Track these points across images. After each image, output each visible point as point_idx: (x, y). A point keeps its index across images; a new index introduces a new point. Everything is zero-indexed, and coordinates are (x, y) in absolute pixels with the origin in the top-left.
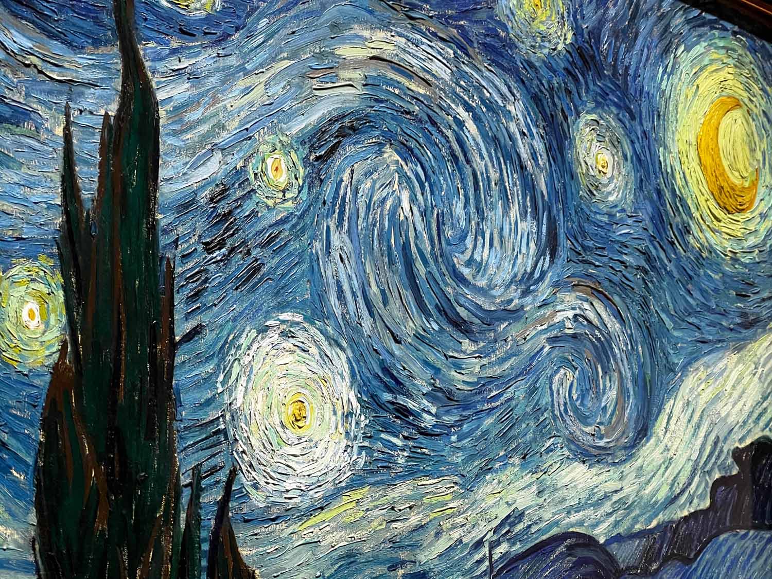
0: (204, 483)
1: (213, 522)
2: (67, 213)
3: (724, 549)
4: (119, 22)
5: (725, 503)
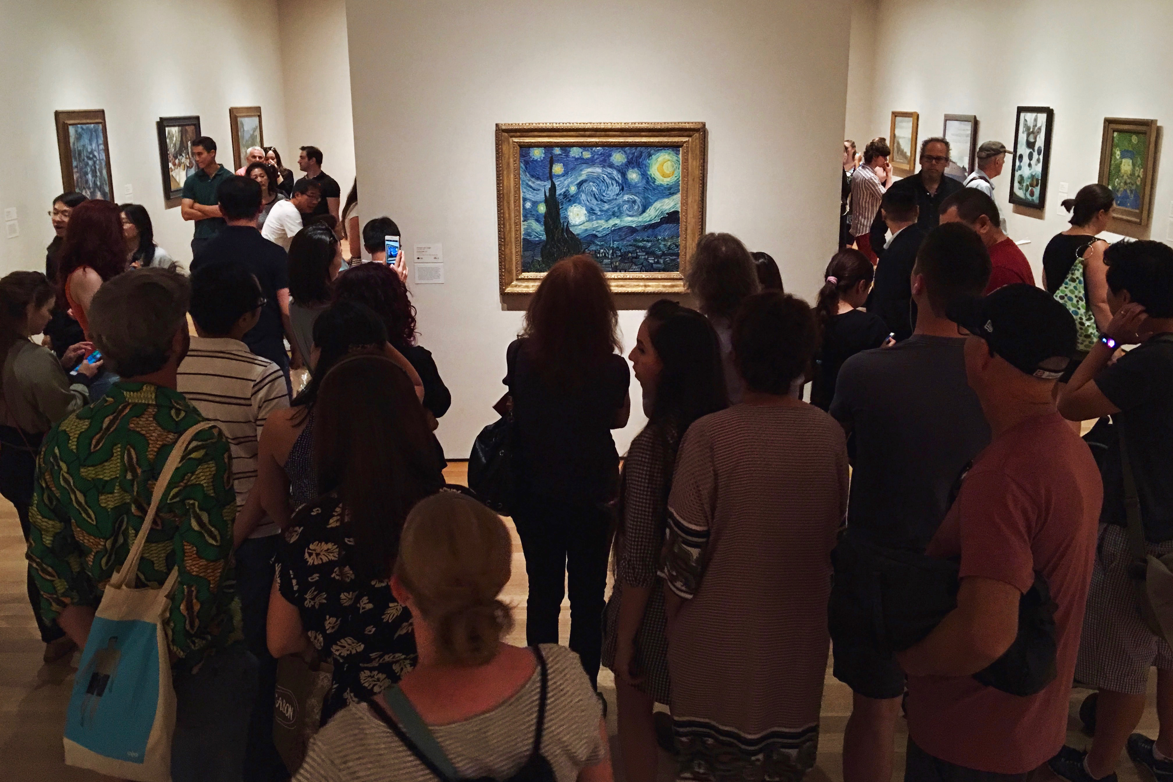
0: (564, 223)
1: (566, 226)
2: (545, 198)
3: (663, 227)
4: (550, 178)
5: (664, 220)
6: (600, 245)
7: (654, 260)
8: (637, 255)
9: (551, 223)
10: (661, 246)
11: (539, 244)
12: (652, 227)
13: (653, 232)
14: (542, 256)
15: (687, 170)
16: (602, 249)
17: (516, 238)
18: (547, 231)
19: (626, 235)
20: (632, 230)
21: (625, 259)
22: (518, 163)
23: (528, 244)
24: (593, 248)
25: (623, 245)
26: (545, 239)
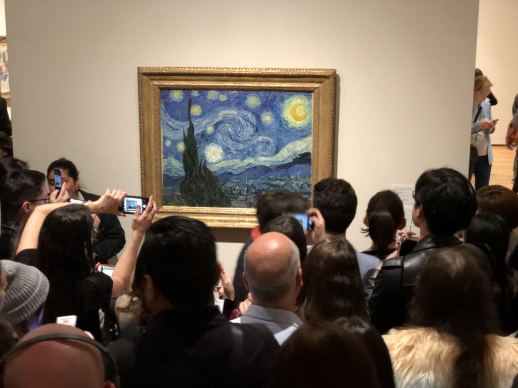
1: (203, 164)
2: (184, 137)
3: (296, 167)
4: (189, 118)
5: (297, 161)
6: (235, 183)
9: (189, 160)
10: (294, 185)
11: (178, 179)
12: (286, 167)
13: (286, 171)
14: (181, 191)
15: (319, 114)
16: (238, 186)
17: (157, 174)
18: (187, 167)
19: (259, 173)
20: (266, 170)
22: (157, 103)
23: (168, 180)
24: (229, 185)
25: (257, 183)
26: (184, 176)
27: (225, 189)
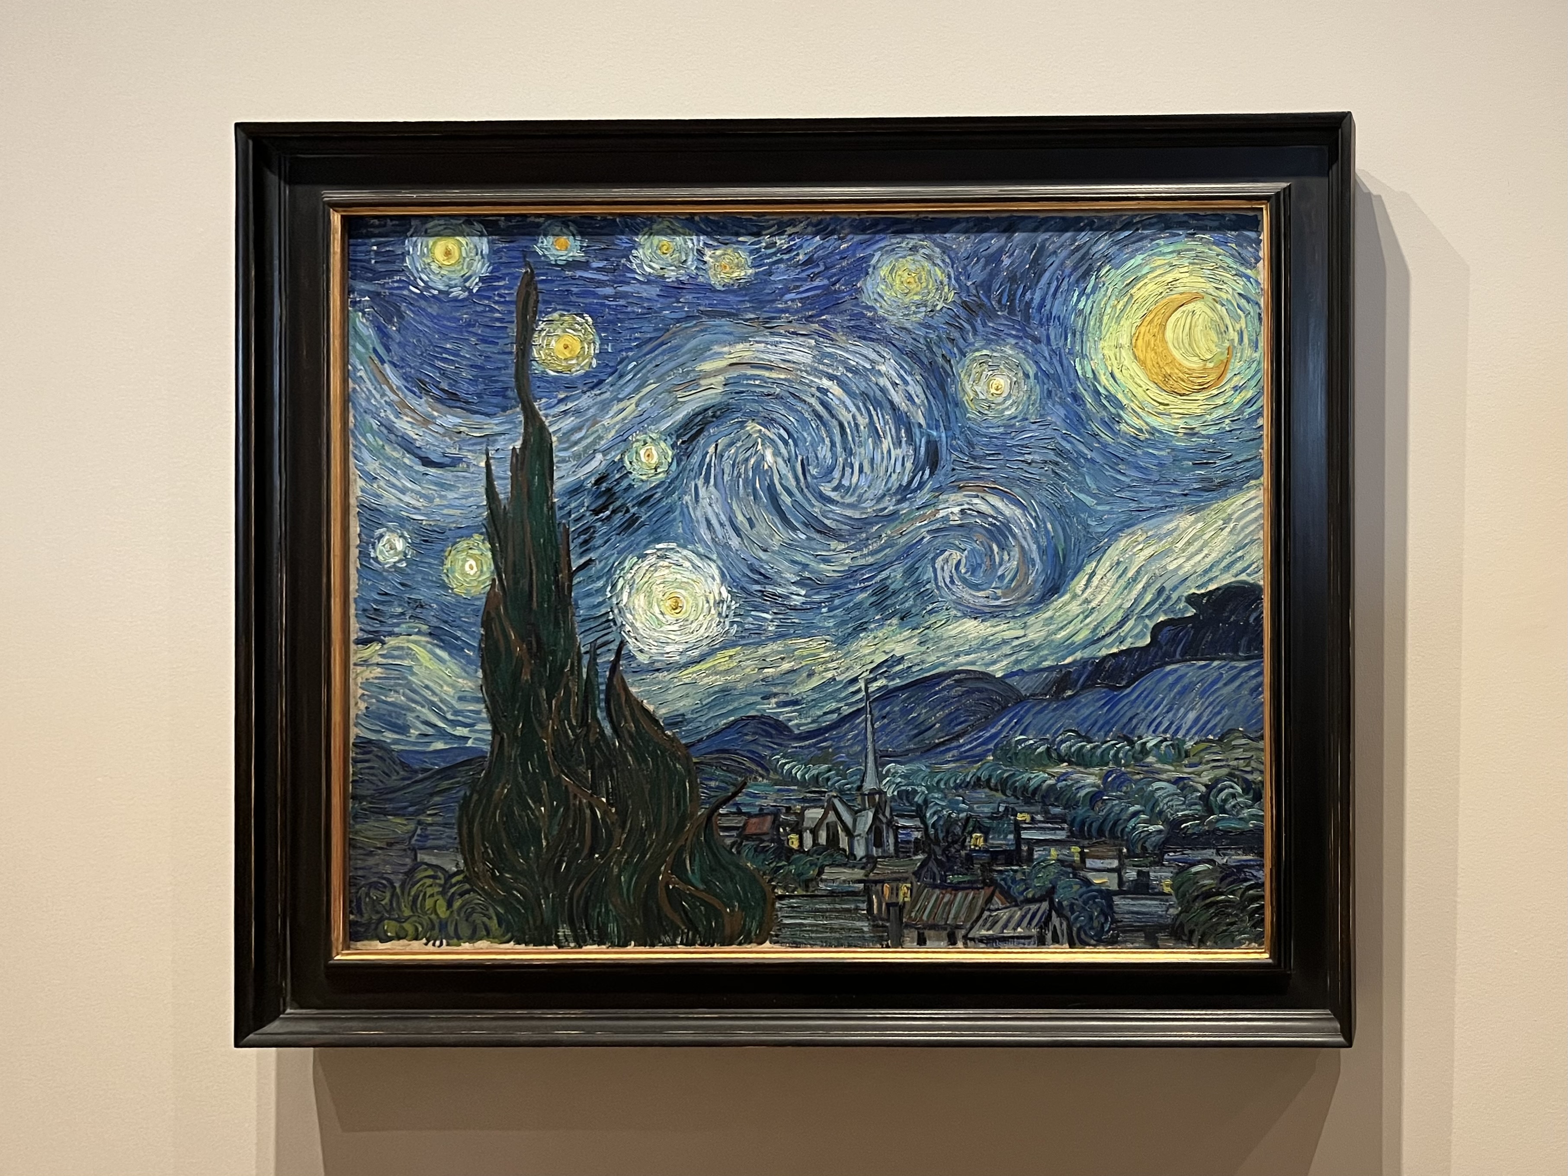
0: (599, 652)
1: (608, 673)
2: (490, 508)
3: (1171, 679)
4: (519, 394)
5: (1174, 640)
6: (803, 783)
7: (1118, 870)
8: (1018, 840)
9: (519, 650)
10: (1162, 788)
11: (446, 773)
13: (1111, 705)
14: (467, 848)
16: (815, 803)
18: (503, 694)
19: (949, 721)
21: (947, 866)
24: (762, 797)
26: (487, 748)
27: (738, 822)
